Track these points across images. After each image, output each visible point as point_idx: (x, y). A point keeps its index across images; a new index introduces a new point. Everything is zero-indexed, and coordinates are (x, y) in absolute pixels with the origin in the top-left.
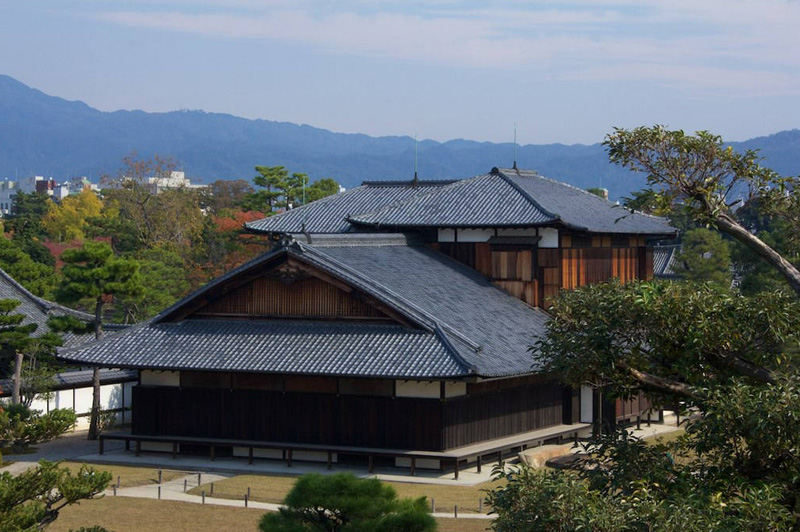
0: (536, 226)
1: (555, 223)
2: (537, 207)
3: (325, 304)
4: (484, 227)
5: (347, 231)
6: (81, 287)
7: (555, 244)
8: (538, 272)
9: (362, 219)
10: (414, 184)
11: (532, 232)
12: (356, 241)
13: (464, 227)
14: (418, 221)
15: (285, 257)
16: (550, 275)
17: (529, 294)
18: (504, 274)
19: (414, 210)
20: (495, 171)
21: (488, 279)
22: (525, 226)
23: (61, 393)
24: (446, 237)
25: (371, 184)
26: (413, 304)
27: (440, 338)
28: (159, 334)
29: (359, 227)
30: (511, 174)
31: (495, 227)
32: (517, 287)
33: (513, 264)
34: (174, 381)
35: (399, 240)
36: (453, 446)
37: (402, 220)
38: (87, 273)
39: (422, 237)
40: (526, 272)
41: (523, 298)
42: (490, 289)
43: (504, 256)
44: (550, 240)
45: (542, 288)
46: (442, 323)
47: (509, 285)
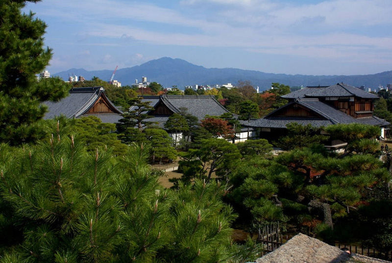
0: (349, 96)
1: (354, 96)
2: (349, 92)
3: (304, 114)
4: (337, 97)
5: (304, 98)
6: (246, 110)
7: (353, 101)
8: (349, 107)
9: (308, 95)
10: (319, 87)
11: (348, 98)
12: (308, 100)
13: (332, 97)
14: (321, 95)
15: (295, 103)
16: (352, 108)
17: (347, 112)
18: (341, 107)
19: (320, 93)
20: (338, 84)
21: (337, 108)
22: (347, 96)
23: (244, 133)
24: (327, 99)
25: (309, 87)
26: (324, 114)
27: (331, 121)
28: (266, 120)
29: (307, 97)
30: (342, 85)
31: (339, 97)
32: (344, 110)
33: (343, 105)
34: (269, 130)
35: (317, 100)
36: (334, 145)
37: (318, 95)
38: (247, 107)
39: (322, 99)
40: (346, 107)
41: (346, 113)
42: (338, 111)
43: (341, 103)
44: (352, 100)
45: (350, 110)
46: (331, 118)
47: (343, 110)
